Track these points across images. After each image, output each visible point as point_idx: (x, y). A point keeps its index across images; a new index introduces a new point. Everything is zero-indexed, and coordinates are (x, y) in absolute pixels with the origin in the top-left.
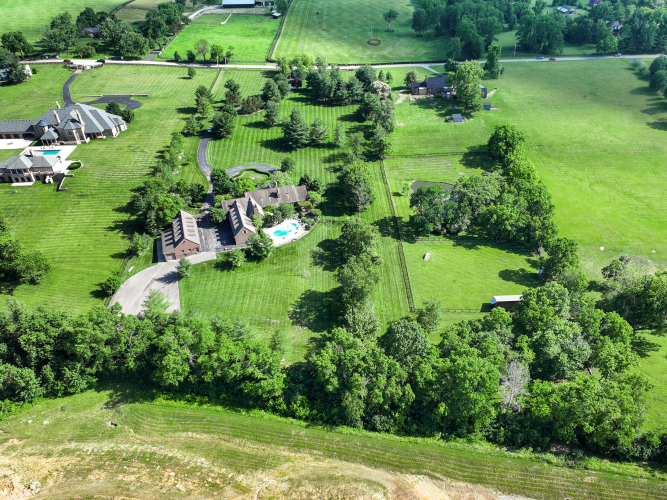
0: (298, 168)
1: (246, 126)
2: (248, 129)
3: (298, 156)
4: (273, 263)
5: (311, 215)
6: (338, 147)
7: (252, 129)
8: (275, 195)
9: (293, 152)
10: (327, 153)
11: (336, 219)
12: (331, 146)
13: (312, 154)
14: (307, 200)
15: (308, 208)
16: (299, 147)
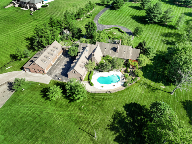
0: (144, 35)
1: (130, 7)
2: (130, 8)
3: (148, 29)
4: (80, 109)
5: (133, 73)
6: (176, 29)
7: (131, 9)
8: (115, 50)
9: (147, 25)
10: (167, 31)
11: (152, 84)
12: (171, 27)
13: (157, 29)
14: (137, 60)
15: (134, 67)
16: (151, 23)
